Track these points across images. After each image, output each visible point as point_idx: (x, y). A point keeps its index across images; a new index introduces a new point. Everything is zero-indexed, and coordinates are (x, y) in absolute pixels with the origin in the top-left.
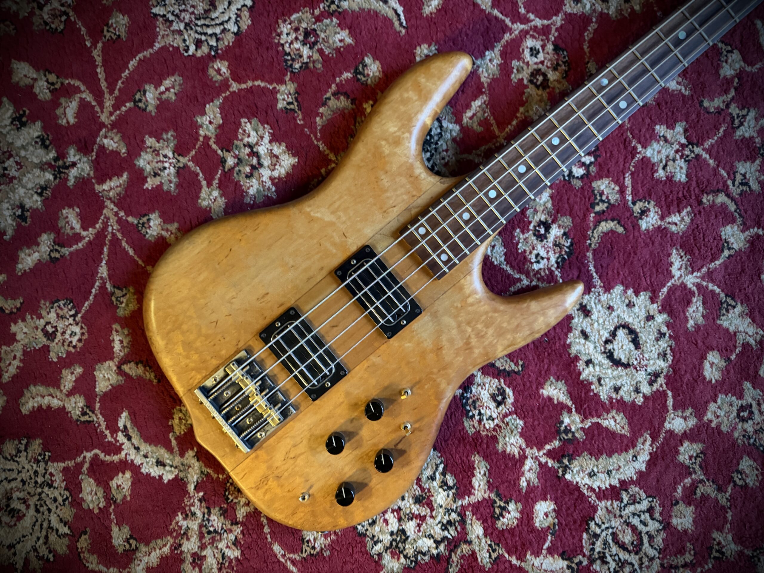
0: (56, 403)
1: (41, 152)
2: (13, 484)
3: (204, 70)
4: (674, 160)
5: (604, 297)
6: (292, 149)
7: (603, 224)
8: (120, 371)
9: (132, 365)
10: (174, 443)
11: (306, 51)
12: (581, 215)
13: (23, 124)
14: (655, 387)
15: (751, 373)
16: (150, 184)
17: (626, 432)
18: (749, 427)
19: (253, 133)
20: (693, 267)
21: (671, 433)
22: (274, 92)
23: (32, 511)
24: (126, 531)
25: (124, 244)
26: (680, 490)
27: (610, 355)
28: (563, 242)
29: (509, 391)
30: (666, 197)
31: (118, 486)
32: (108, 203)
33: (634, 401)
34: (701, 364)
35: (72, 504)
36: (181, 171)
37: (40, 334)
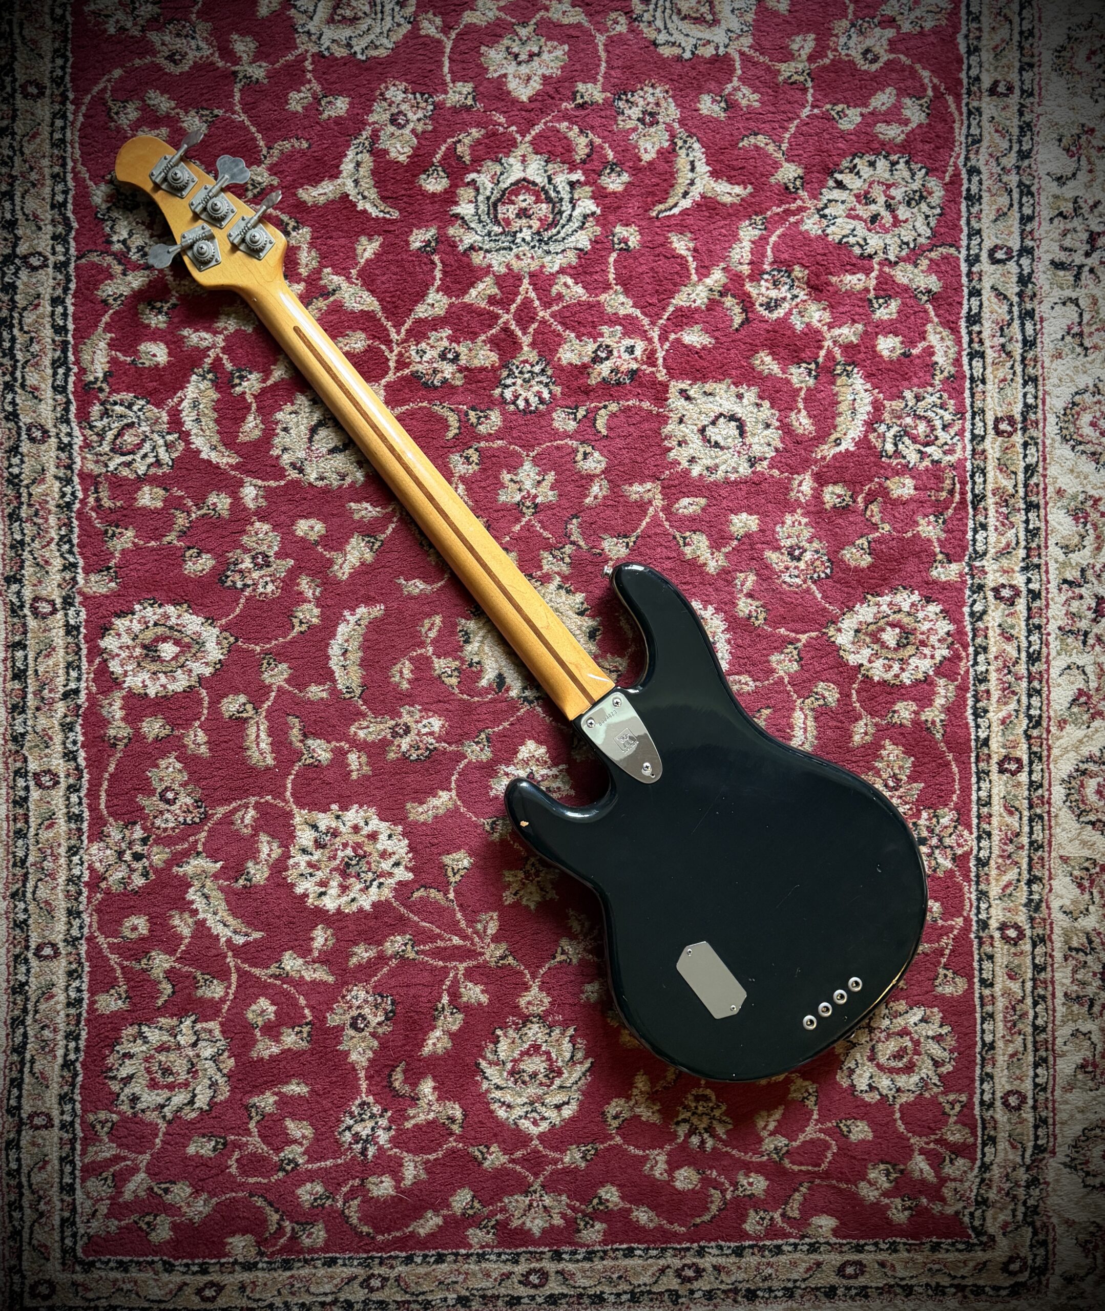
4: (520, 490)
11: (635, 112)
14: (288, 469)
17: (242, 438)
18: (247, 564)
19: (552, 57)
22: (595, 81)
26: (180, 493)
33: (274, 446)
34: (312, 516)
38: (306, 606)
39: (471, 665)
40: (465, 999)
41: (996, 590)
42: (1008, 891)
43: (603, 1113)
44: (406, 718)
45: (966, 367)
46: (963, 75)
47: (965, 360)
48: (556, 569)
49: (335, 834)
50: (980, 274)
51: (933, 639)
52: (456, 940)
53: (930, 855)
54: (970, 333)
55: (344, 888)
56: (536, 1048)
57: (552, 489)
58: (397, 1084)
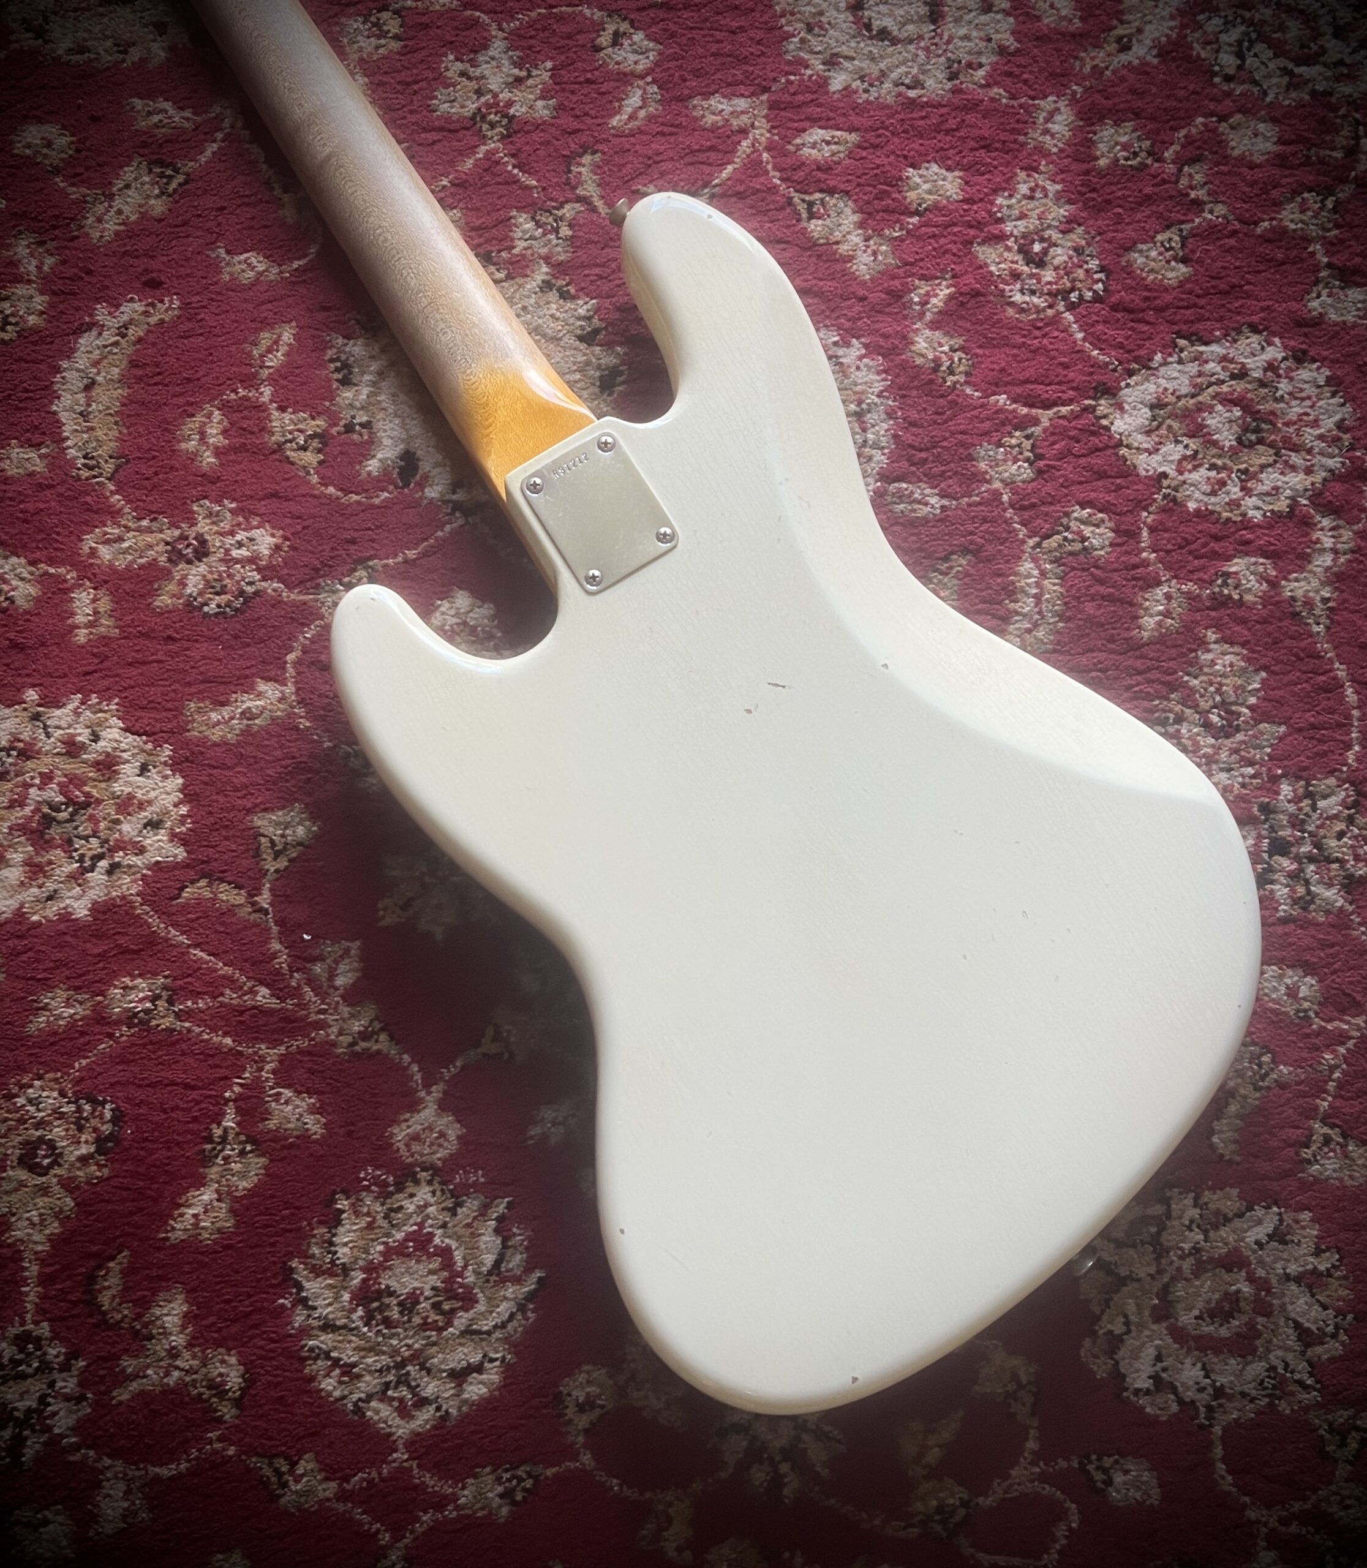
38: (21, 290)
39: (349, 428)
40: (272, 1124)
43: (559, 1398)
44: (203, 526)
48: (544, 251)
49: (27, 753)
51: (1309, 435)
52: (263, 995)
53: (1295, 876)
55: (36, 870)
56: (421, 1242)
57: (542, 97)
58: (105, 1300)
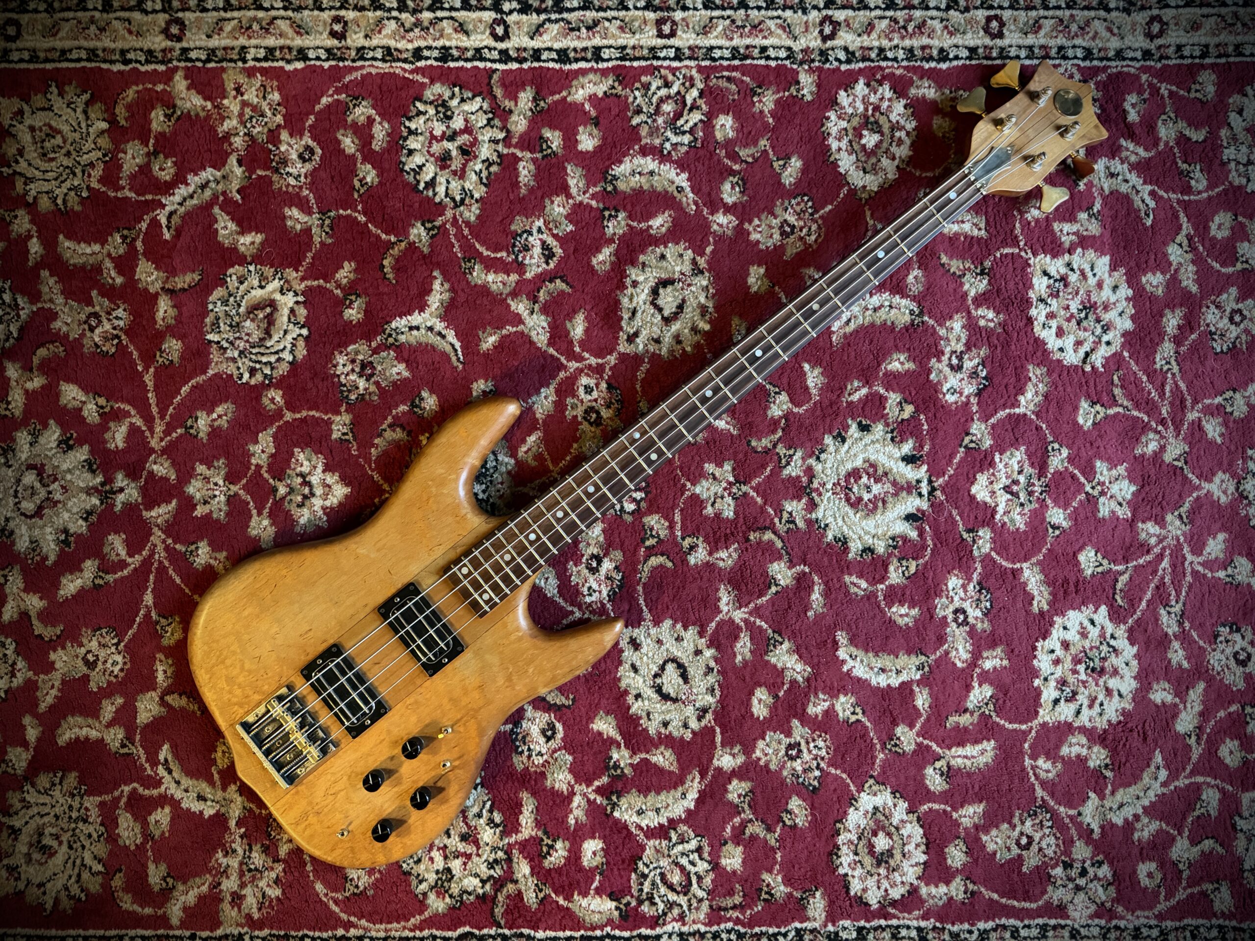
0: (94, 734)
1: (88, 476)
2: (46, 819)
3: (258, 398)
4: (722, 497)
5: (653, 631)
6: (345, 480)
7: (653, 558)
8: (162, 702)
9: (176, 696)
10: (216, 776)
11: (362, 383)
12: (632, 548)
13: (70, 448)
14: (704, 723)
15: (799, 711)
16: (200, 511)
17: (674, 768)
18: (798, 765)
19: (306, 463)
20: (740, 603)
21: (719, 770)
22: (329, 423)
23: (65, 848)
24: (163, 868)
25: (171, 572)
26: (728, 829)
27: (659, 690)
28: (614, 575)
29: (559, 726)
30: (715, 533)
31: (157, 822)
32: (155, 530)
33: (682, 737)
34: (749, 700)
35: (107, 841)
36: (232, 500)
37: (80, 663)
38: (838, 708)
39: (896, 547)
40: (1221, 555)
41: (825, 39)
42: (1116, 31)
44: (948, 612)
45: (610, 64)
46: (326, 65)
47: (602, 65)
48: (801, 462)
49: (1062, 682)
50: (518, 50)
51: (873, 99)
52: (1165, 563)
54: (577, 60)
55: (1115, 672)
